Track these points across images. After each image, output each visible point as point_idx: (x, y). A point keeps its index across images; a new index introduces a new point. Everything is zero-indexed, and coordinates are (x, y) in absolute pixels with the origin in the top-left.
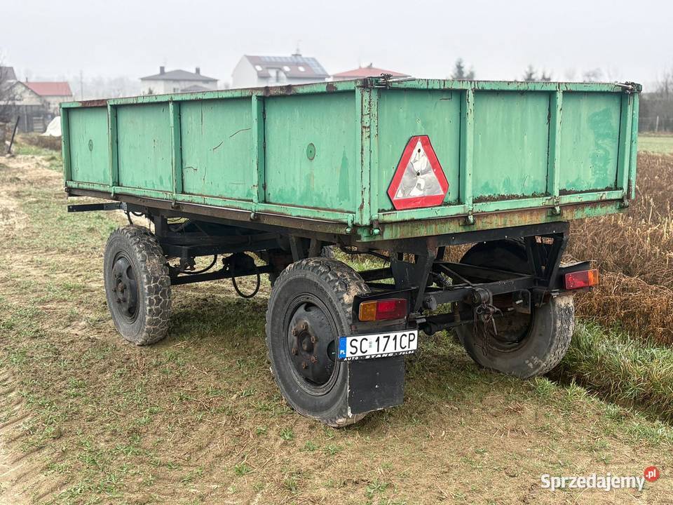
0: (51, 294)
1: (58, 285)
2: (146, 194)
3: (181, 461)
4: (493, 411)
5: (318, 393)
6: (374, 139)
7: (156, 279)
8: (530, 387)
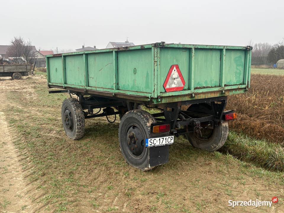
0: (44, 121)
1: (46, 119)
2: (76, 87)
3: (88, 184)
4: (200, 164)
5: (138, 158)
6: (158, 66)
7: (79, 117)
8: (213, 155)
